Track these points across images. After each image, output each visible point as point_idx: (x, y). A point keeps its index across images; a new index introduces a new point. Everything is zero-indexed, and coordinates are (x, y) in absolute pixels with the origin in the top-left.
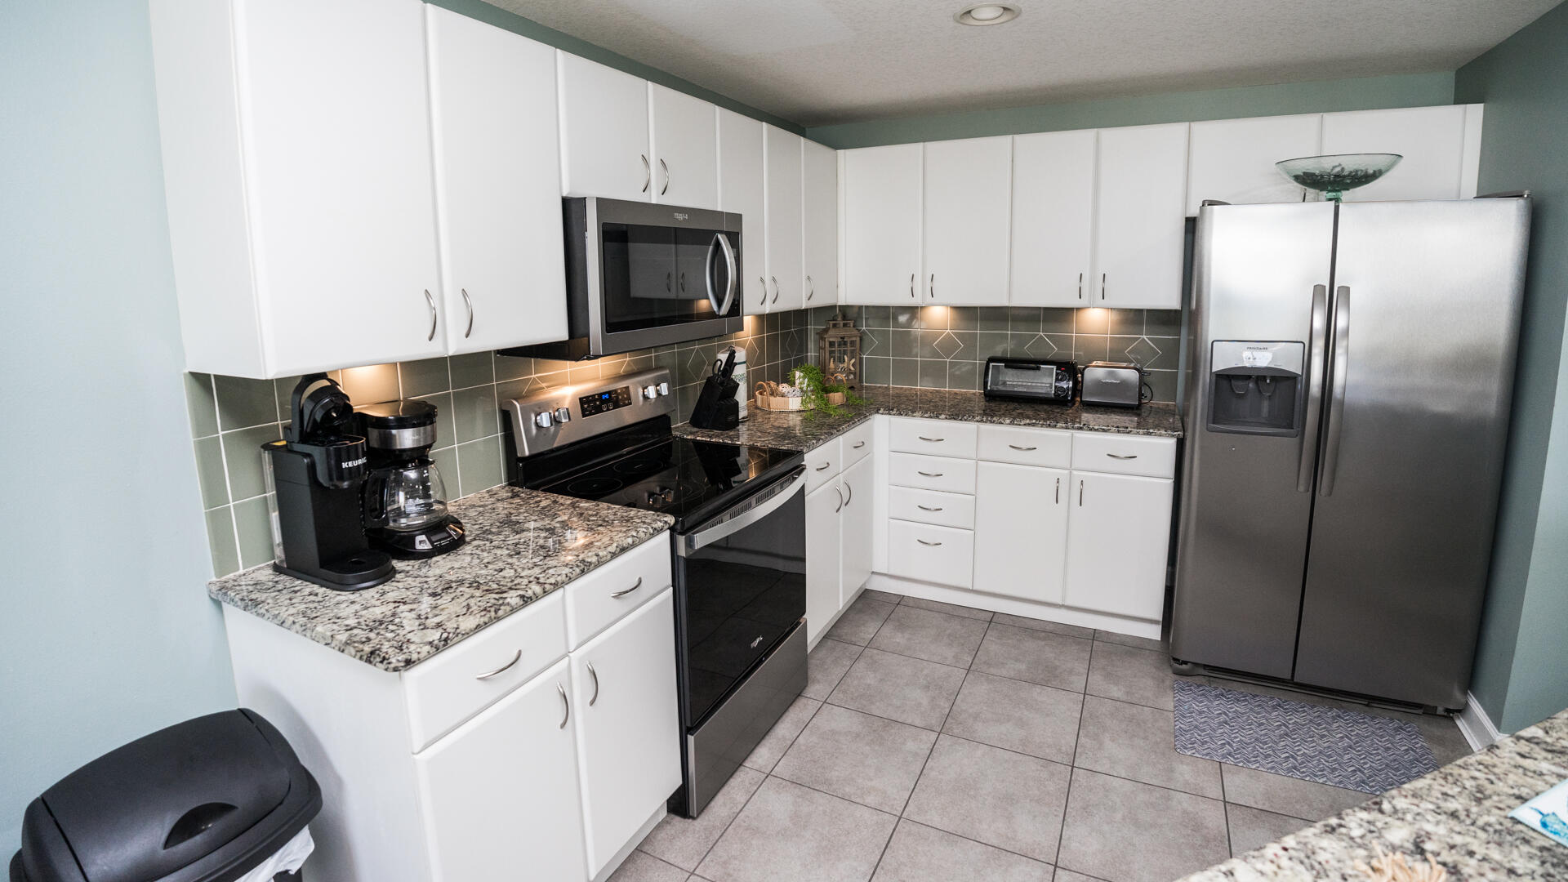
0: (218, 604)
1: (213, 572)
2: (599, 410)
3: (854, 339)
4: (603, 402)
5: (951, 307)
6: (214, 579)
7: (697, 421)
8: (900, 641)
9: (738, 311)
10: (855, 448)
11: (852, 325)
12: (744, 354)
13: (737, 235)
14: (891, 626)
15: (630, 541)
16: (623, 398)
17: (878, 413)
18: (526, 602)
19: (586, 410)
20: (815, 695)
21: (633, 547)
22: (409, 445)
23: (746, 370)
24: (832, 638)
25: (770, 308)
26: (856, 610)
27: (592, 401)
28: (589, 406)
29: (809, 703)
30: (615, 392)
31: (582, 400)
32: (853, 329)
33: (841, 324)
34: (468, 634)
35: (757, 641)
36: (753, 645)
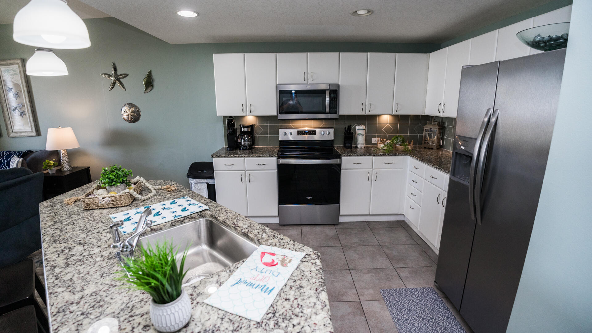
3: (436, 129)
4: (305, 133)
8: (381, 232)
9: (336, 112)
10: (385, 163)
11: (437, 124)
12: (362, 127)
13: (337, 90)
14: (387, 229)
15: (262, 155)
16: (313, 133)
17: (407, 155)
18: (234, 157)
19: (299, 134)
20: (336, 227)
21: (262, 157)
22: (246, 131)
23: (363, 132)
24: (367, 223)
25: (367, 113)
26: (388, 222)
27: (301, 132)
28: (300, 133)
29: (333, 227)
30: (311, 131)
31: (298, 131)
32: (437, 125)
33: (432, 123)
34: (223, 157)
35: (310, 198)
36: (307, 198)
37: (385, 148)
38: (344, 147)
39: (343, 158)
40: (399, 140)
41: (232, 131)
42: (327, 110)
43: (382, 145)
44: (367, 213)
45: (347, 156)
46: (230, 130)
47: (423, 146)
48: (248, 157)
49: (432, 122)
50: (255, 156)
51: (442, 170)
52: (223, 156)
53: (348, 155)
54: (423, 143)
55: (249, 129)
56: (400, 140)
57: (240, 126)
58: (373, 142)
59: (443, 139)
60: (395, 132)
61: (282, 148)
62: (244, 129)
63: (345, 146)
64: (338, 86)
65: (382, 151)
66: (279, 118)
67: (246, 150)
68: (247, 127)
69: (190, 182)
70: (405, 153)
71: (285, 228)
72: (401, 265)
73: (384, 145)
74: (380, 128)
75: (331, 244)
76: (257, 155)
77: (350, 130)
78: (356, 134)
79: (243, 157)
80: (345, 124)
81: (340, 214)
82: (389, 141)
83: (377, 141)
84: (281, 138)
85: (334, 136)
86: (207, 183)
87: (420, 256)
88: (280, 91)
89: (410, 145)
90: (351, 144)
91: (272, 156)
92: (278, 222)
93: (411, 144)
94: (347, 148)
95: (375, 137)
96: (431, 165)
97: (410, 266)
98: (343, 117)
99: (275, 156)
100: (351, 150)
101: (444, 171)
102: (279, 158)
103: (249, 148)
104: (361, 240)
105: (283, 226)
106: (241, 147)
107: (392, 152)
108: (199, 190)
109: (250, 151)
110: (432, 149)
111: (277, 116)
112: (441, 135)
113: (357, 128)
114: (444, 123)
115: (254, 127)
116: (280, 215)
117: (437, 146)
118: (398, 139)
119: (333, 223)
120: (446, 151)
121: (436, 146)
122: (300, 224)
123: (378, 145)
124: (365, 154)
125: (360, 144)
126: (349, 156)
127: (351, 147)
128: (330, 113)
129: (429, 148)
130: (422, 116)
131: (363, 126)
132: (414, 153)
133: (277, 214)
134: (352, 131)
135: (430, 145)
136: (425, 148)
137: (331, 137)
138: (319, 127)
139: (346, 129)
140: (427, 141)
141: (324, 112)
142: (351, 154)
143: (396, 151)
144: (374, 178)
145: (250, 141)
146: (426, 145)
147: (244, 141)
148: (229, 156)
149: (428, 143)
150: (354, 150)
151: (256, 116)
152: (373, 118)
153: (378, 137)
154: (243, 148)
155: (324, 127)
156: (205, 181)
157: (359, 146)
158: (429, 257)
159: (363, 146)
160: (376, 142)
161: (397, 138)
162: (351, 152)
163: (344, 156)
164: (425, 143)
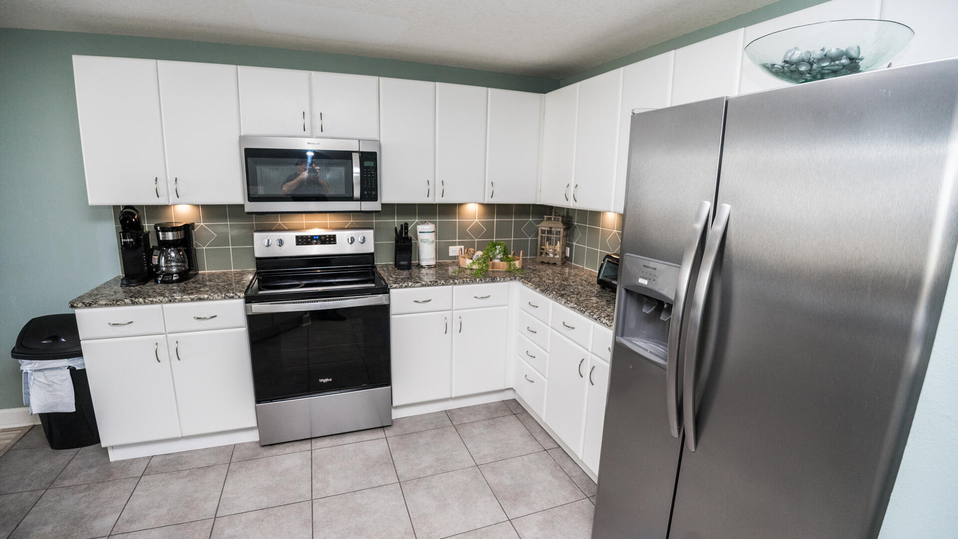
2: (309, 243)
3: (559, 230)
4: (313, 240)
6: (121, 275)
8: (475, 432)
9: (374, 198)
10: (475, 297)
11: (560, 220)
12: (429, 227)
13: (375, 154)
14: (487, 422)
15: (206, 296)
16: (331, 240)
17: (515, 279)
18: (134, 303)
19: (300, 242)
20: (389, 432)
21: (208, 299)
22: (172, 238)
23: (431, 237)
24: (448, 413)
25: (439, 200)
26: (487, 406)
27: (305, 238)
28: (302, 241)
29: (380, 434)
30: (324, 236)
31: (297, 237)
32: (560, 222)
33: (553, 219)
34: (102, 306)
35: (327, 380)
36: (321, 380)
37: (474, 267)
38: (396, 265)
39: (392, 291)
40: (498, 252)
41: (132, 240)
42: (357, 193)
43: (468, 262)
44: (447, 396)
45: (401, 287)
46: (126, 238)
47: (539, 259)
48: (169, 301)
49: (553, 217)
50: (189, 299)
51: (584, 312)
52: (104, 303)
53: (404, 285)
54: (539, 253)
55: (180, 235)
56: (500, 251)
57: (156, 227)
58: (451, 254)
59: (571, 246)
60: (489, 234)
61: (262, 273)
62: (164, 235)
63: (398, 266)
64: (378, 143)
65: (468, 272)
66: (247, 210)
67: (172, 282)
68: (174, 229)
69: (22, 368)
70: (511, 274)
71: (275, 451)
72: (522, 510)
73: (471, 261)
74: (463, 227)
75: (377, 479)
76: (192, 297)
77: (406, 233)
78: (417, 240)
79: (156, 302)
80: (397, 222)
81: (394, 405)
82: (479, 253)
83: (458, 251)
84: (260, 251)
85: (376, 245)
86: (69, 367)
87: (553, 478)
88: (246, 150)
89: (519, 259)
90: (410, 260)
91: (232, 298)
92: (257, 439)
93: (519, 256)
94: (401, 269)
95: (454, 244)
96: (563, 302)
97: (539, 508)
98: (390, 209)
99: (239, 297)
100: (410, 274)
101: (591, 316)
102: (249, 300)
103: (178, 278)
104: (440, 459)
105: (269, 447)
106: (158, 275)
107: (486, 275)
108: (50, 385)
109: (182, 284)
110: (554, 264)
111: (242, 206)
112: (568, 238)
113: (420, 228)
114: (571, 218)
115: (194, 229)
116: (262, 424)
117: (562, 259)
118: (496, 249)
119: (380, 426)
120: (577, 268)
121: (560, 260)
122: (310, 437)
123: (461, 260)
124: (436, 282)
125: (427, 260)
126: (406, 287)
127: (409, 267)
128: (363, 198)
129: (548, 263)
130: (534, 205)
131: (430, 224)
132: (525, 275)
133: (255, 424)
134: (410, 234)
135: (551, 258)
136: (542, 263)
137: (369, 248)
138: (342, 226)
139: (398, 231)
140: (545, 251)
141: (351, 199)
142: (410, 284)
143: (493, 272)
144: (456, 327)
145: (183, 262)
146: (543, 258)
147: (167, 261)
148: (119, 303)
149: (547, 254)
150: (414, 270)
151: (198, 206)
152: (449, 210)
153: (460, 244)
154: (163, 278)
155: (354, 226)
156: (65, 362)
157: (424, 263)
158: (568, 479)
159: (433, 263)
160: (457, 255)
161: (494, 245)
162: (410, 278)
163: (396, 288)
164: (541, 254)
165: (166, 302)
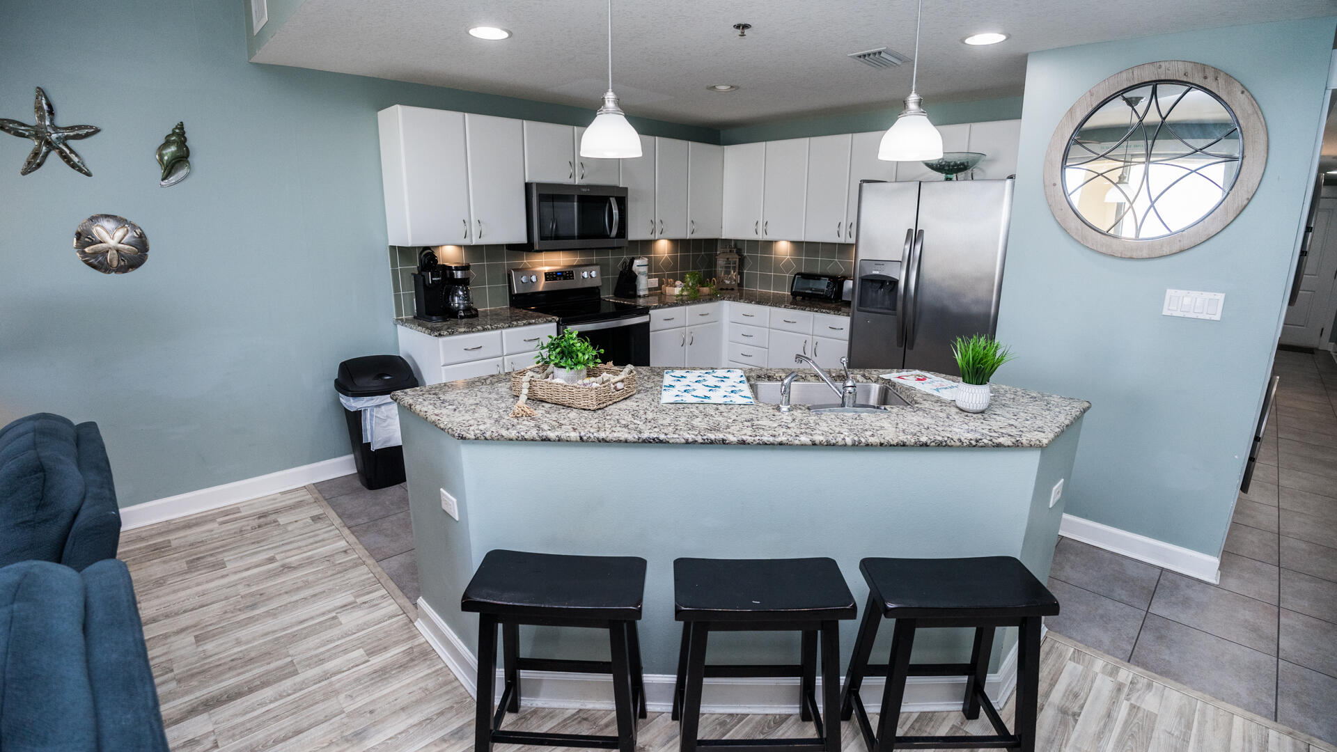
0: (396, 325)
1: (395, 315)
2: (554, 279)
3: (735, 260)
4: (557, 276)
5: (791, 242)
7: (617, 294)
9: (624, 236)
10: (699, 315)
12: (645, 261)
13: (625, 197)
15: (533, 321)
16: (569, 276)
17: (724, 299)
19: (549, 278)
21: (535, 324)
22: (459, 277)
23: (646, 270)
25: (658, 237)
27: (550, 275)
30: (566, 272)
31: (546, 274)
34: (461, 333)
37: (685, 293)
39: (651, 312)
42: (615, 231)
45: (656, 308)
48: (509, 327)
49: (728, 250)
50: (522, 324)
51: (805, 309)
52: (463, 330)
60: (674, 268)
62: (457, 274)
66: (537, 248)
68: (458, 268)
76: (524, 322)
78: (636, 274)
79: (500, 328)
80: (611, 258)
85: (602, 280)
88: (539, 195)
91: (551, 321)
95: (652, 277)
96: (783, 306)
99: (555, 321)
102: (560, 323)
108: (385, 420)
110: (733, 289)
112: (740, 268)
114: (743, 249)
120: (750, 291)
121: (735, 286)
123: (667, 289)
125: (644, 290)
126: (659, 308)
127: (635, 296)
128: (617, 236)
131: (645, 259)
135: (727, 284)
137: (598, 281)
138: (572, 263)
140: (722, 279)
141: (608, 237)
144: (689, 340)
146: (721, 285)
147: (459, 299)
148: (474, 330)
149: (724, 281)
153: (655, 276)
157: (642, 293)
159: (647, 292)
163: (653, 309)
165: (507, 328)
